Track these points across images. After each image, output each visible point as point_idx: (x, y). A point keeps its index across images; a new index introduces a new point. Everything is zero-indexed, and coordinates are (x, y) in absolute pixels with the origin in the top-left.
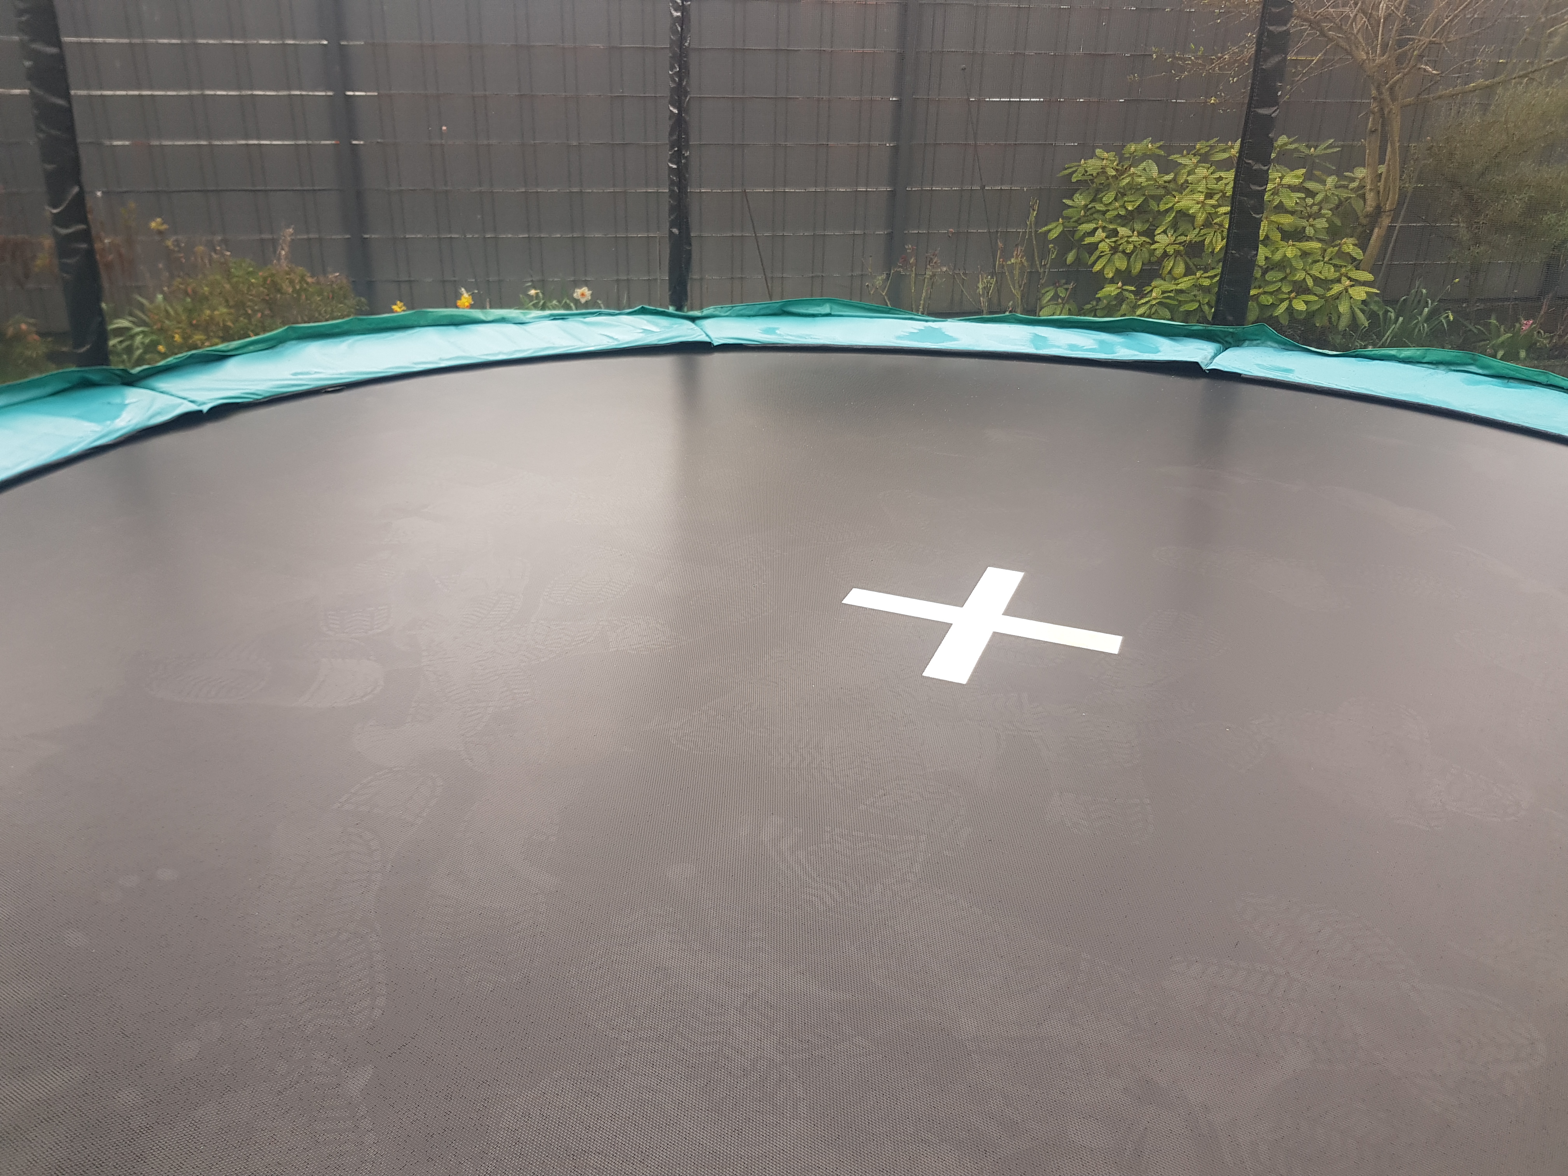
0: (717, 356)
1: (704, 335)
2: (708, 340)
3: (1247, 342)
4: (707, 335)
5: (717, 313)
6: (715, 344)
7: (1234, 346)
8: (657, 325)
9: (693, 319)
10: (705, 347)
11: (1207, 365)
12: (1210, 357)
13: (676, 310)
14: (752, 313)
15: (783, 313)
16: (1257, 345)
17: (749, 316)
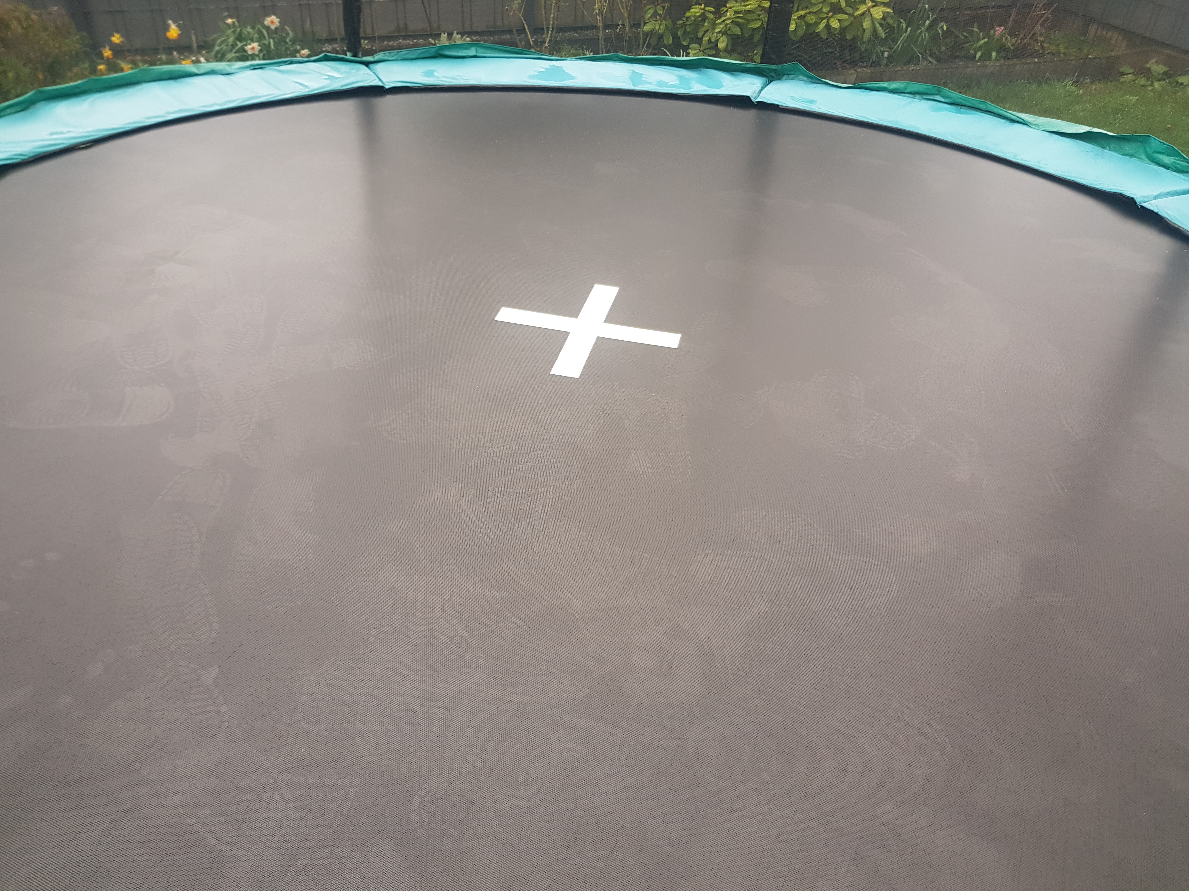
0: (389, 98)
1: (378, 80)
2: (380, 84)
3: (785, 77)
4: (380, 80)
5: (386, 58)
6: (387, 87)
7: (776, 80)
8: (338, 71)
9: (367, 64)
10: (378, 91)
11: (756, 98)
12: (758, 91)
13: (353, 56)
14: (413, 57)
15: (438, 55)
16: (792, 79)
17: (412, 59)
